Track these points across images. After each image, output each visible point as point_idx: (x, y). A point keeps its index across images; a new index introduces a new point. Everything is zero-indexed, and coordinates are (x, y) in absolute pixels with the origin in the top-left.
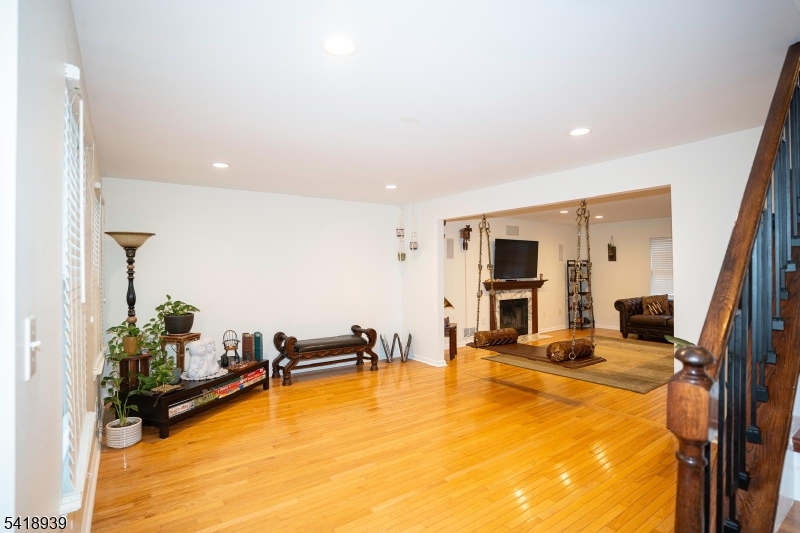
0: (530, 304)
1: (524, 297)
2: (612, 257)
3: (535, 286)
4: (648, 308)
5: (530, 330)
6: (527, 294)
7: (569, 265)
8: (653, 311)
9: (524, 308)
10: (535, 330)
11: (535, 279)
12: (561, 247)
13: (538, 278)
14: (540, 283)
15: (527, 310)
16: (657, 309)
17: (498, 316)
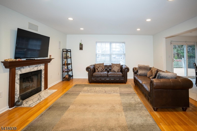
0: (43, 73)
1: (39, 69)
2: (81, 48)
3: (46, 62)
4: (97, 69)
5: (43, 88)
6: (41, 67)
7: (63, 51)
8: (100, 70)
9: (39, 75)
10: (46, 87)
11: (46, 58)
12: (60, 42)
13: (48, 58)
14: (50, 60)
15: (41, 76)
16: (101, 69)
17: (17, 86)
